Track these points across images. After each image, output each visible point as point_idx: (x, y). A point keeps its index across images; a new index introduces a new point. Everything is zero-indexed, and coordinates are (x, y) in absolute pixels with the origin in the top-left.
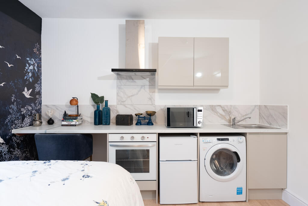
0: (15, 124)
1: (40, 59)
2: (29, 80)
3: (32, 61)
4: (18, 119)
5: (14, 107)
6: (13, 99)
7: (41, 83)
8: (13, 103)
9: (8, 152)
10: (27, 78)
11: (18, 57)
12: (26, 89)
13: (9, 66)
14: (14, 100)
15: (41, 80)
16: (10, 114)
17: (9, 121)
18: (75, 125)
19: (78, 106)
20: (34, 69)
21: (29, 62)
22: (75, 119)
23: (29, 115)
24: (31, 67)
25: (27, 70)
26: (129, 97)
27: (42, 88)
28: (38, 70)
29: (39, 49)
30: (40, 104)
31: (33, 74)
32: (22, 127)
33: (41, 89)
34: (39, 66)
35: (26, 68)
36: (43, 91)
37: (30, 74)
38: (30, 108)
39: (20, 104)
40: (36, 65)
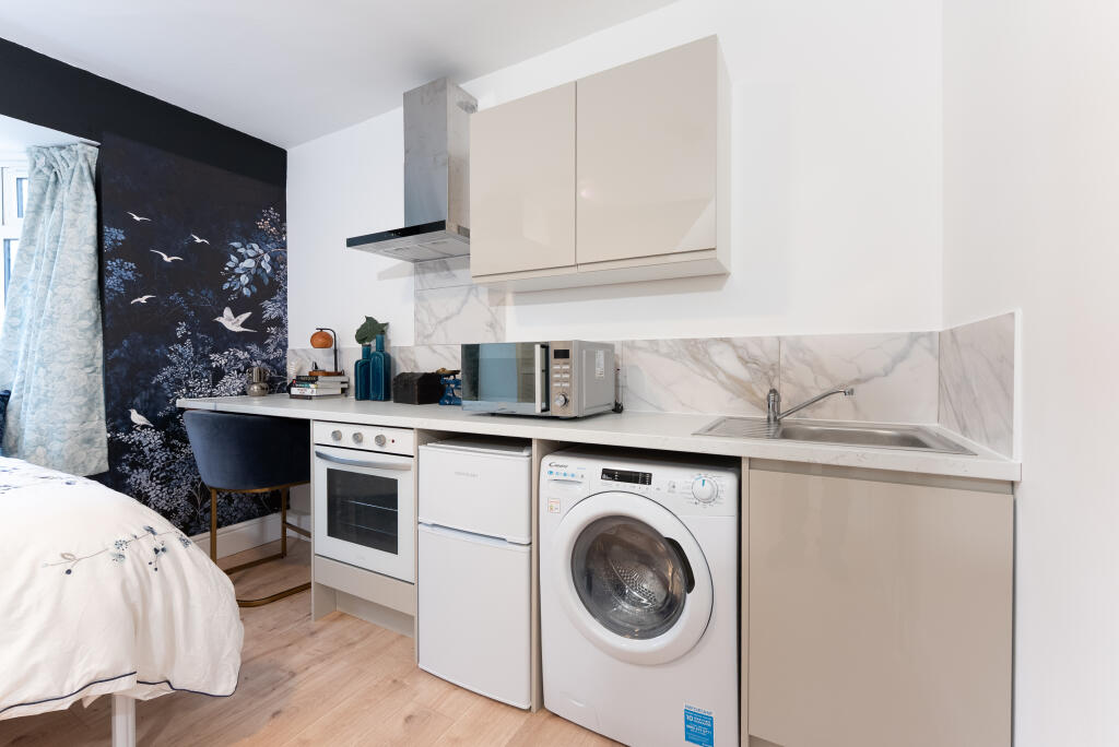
0: (188, 389)
1: (284, 245)
2: (241, 292)
3: (252, 248)
4: (198, 376)
5: (187, 350)
6: (180, 331)
7: (285, 299)
8: (182, 342)
9: (163, 445)
10: (230, 288)
11: (198, 240)
12: (228, 312)
13: (166, 258)
14: (185, 336)
15: (285, 292)
16: (171, 363)
17: (167, 379)
18: (309, 398)
19: (336, 351)
20: (259, 266)
21: (242, 250)
22: (313, 382)
23: (239, 372)
24: (248, 263)
25: (232, 269)
26: (440, 322)
27: (289, 311)
28: (275, 269)
29: (281, 222)
30: (283, 346)
31: (256, 279)
32: (211, 395)
33: (285, 313)
34: (279, 262)
35: (230, 264)
36: (289, 317)
37: (244, 279)
38: (241, 354)
39: (204, 345)
40: (267, 258)
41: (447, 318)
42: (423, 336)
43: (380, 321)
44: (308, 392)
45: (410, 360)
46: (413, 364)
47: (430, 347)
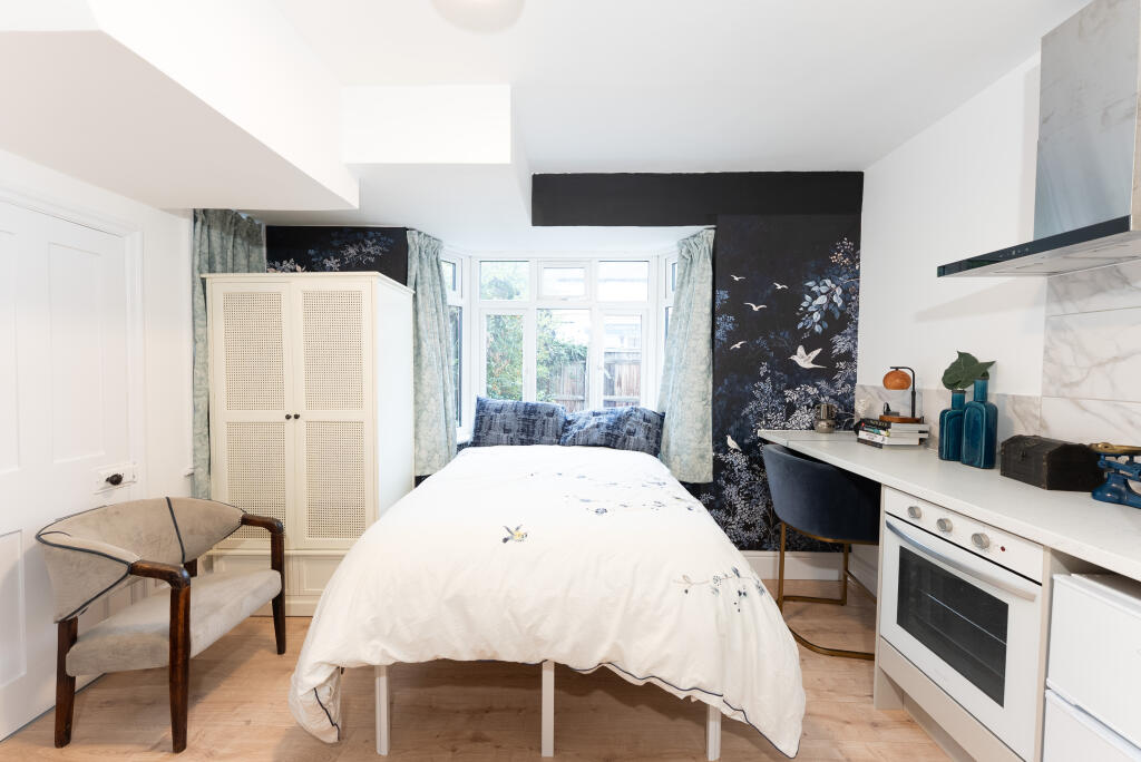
0: (767, 421)
1: (856, 275)
2: (813, 330)
3: (825, 284)
4: (775, 410)
5: (767, 387)
6: (763, 370)
7: (856, 331)
8: (763, 379)
9: (749, 468)
10: (804, 327)
11: (779, 287)
12: (801, 350)
13: (755, 309)
14: (766, 374)
15: (857, 324)
16: (756, 399)
17: (752, 412)
19: (914, 393)
20: (831, 301)
21: (815, 289)
23: (808, 407)
24: (822, 300)
25: (806, 308)
26: (1101, 364)
27: (859, 344)
28: (847, 300)
29: (854, 255)
30: (852, 381)
31: (827, 315)
32: (784, 428)
33: (855, 346)
34: (851, 294)
35: (805, 304)
36: (859, 350)
37: (817, 317)
38: (812, 391)
39: (780, 382)
40: (839, 291)
41: (1116, 359)
42: (1061, 384)
43: (982, 359)
44: (878, 439)
45: (1035, 416)
46: (1038, 422)
47: (1075, 401)
